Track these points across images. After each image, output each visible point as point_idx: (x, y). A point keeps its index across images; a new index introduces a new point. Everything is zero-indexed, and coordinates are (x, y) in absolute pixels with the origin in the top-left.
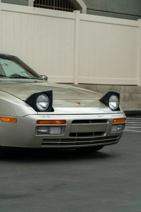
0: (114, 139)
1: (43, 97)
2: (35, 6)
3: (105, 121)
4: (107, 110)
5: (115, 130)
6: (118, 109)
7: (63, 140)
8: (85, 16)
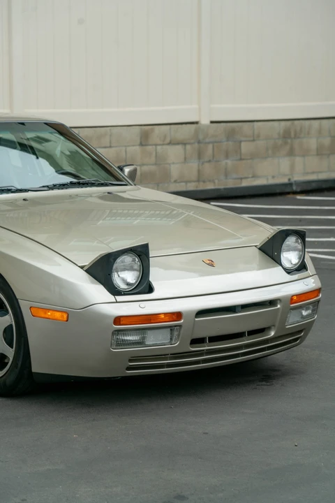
1: (127, 259)
3: (272, 303)
4: (276, 274)
5: (293, 321)
6: (302, 267)
7: (176, 355)
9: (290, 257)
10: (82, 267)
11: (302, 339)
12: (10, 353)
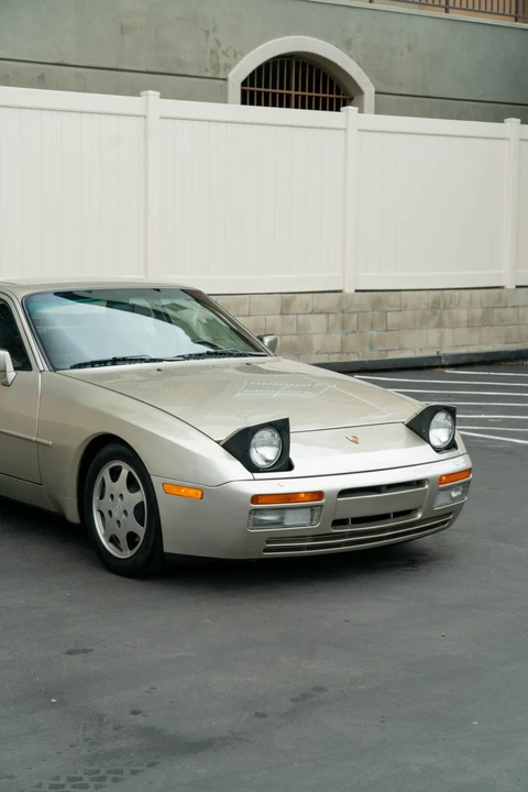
1: (266, 434)
2: (244, 102)
3: (419, 483)
4: (424, 452)
5: (441, 503)
6: (452, 446)
7: (316, 537)
8: (371, 120)
9: (439, 435)
10: (218, 442)
11: (451, 521)
12: (141, 531)
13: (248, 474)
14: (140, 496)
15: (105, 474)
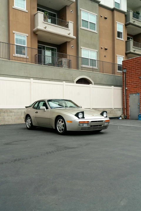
0: (106, 127)
1: (81, 114)
2: (76, 83)
3: (102, 121)
4: (103, 117)
5: (106, 124)
6: (107, 117)
7: (88, 128)
8: (93, 86)
9: (105, 115)
10: (74, 115)
12: (64, 128)
13: (78, 119)
14: (63, 123)
15: (59, 121)
